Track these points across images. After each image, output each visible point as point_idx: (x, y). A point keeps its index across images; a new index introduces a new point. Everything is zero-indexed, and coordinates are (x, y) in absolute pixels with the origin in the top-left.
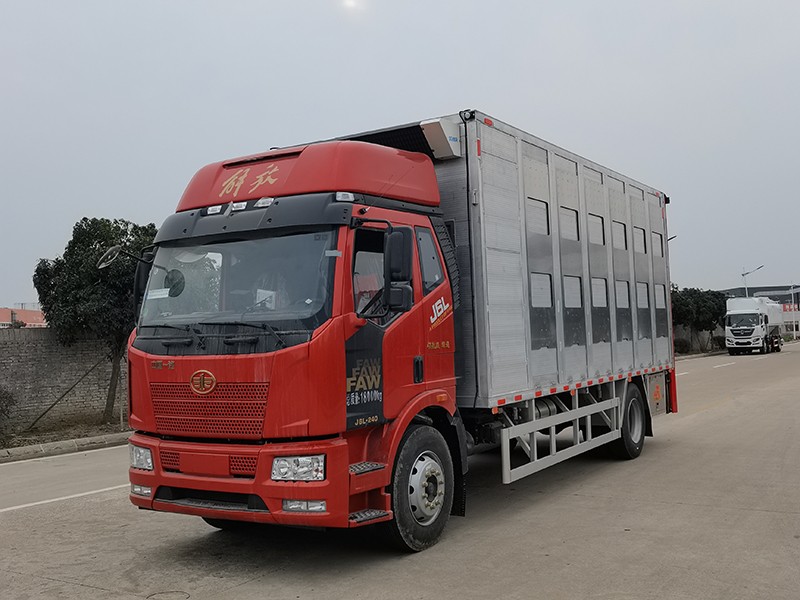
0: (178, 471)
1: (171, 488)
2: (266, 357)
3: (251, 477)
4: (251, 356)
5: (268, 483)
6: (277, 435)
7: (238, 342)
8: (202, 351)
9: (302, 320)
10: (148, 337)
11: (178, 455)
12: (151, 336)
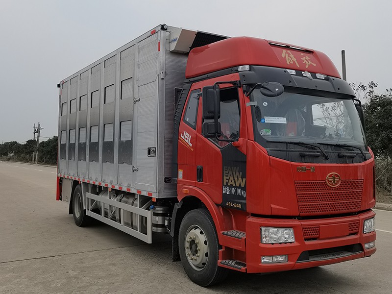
1: (309, 251)
2: (362, 166)
3: (356, 233)
5: (363, 235)
7: (346, 156)
10: (281, 149)
11: (318, 228)
12: (285, 149)
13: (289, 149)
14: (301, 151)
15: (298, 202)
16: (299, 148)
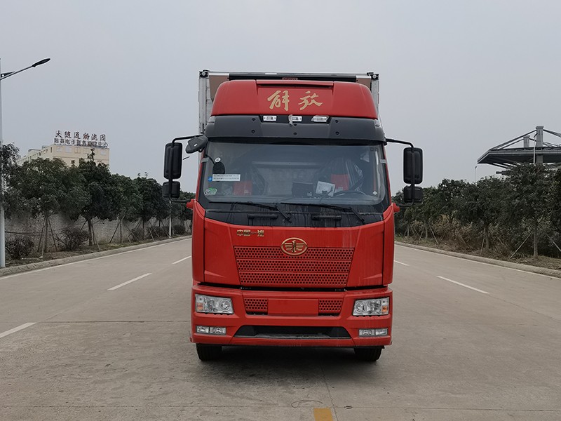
0: (266, 313)
1: (253, 326)
2: (353, 231)
3: (337, 314)
4: (339, 229)
5: (351, 318)
6: (359, 285)
7: (324, 218)
8: (289, 224)
9: (373, 206)
10: (224, 210)
11: (266, 301)
12: (229, 210)
13: (233, 211)
14: (251, 213)
15: (238, 269)
16: (248, 209)
